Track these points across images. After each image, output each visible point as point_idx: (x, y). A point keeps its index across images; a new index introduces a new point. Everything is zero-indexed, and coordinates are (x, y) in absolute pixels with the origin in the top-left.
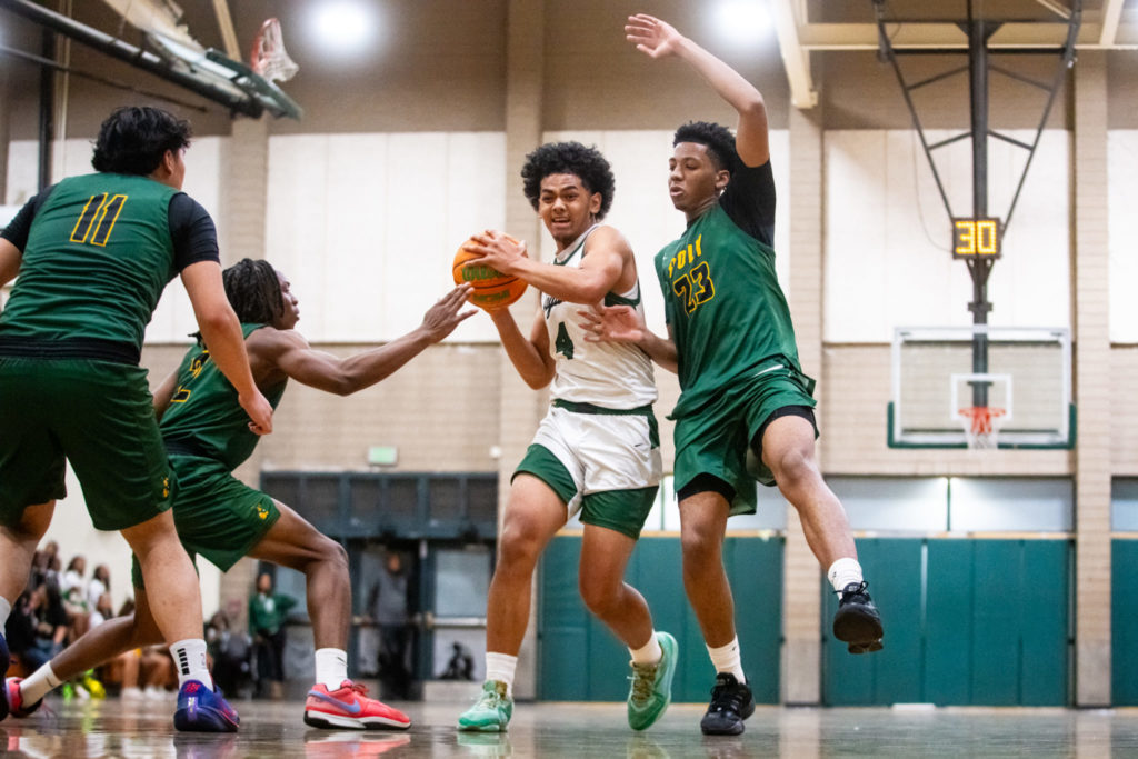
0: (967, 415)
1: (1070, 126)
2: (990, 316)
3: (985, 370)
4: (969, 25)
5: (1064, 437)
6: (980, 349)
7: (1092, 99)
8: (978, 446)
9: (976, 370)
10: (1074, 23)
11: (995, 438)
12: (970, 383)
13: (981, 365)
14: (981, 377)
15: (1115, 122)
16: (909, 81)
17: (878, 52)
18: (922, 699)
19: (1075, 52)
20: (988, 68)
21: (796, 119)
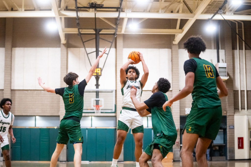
0: (95, 106)
1: (116, 47)
2: (99, 87)
3: (98, 98)
4: (96, 30)
5: (114, 111)
6: (97, 93)
7: (120, 42)
8: (97, 113)
9: (97, 98)
10: (116, 29)
11: (100, 111)
12: (95, 100)
13: (98, 97)
14: (97, 99)
15: (124, 47)
16: (84, 41)
17: (78, 34)
18: (87, 160)
19: (117, 34)
20: (99, 38)
21: (62, 46)
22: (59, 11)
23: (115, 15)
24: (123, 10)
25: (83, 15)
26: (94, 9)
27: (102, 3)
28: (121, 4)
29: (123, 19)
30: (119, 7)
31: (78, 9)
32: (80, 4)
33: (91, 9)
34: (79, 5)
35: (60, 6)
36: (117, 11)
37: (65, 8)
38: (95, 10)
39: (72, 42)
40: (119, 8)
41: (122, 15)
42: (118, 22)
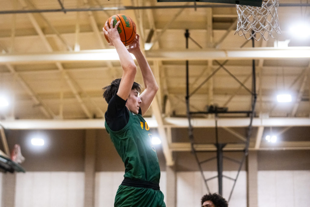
1: (247, 170)
4: (217, 145)
7: (253, 163)
10: (247, 144)
15: (260, 168)
16: (200, 161)
19: (248, 151)
20: (223, 157)
21: (168, 169)
22: (163, 119)
23: (244, 122)
24: (257, 115)
25: (198, 123)
26: (214, 115)
27: (226, 104)
28: (253, 106)
29: (256, 129)
30: (251, 110)
31: (191, 115)
32: (193, 107)
33: (210, 116)
34: (192, 110)
35: (164, 111)
36: (248, 116)
37: (171, 113)
38: (216, 116)
39: (182, 163)
40: (251, 112)
41: (256, 122)
42: (250, 133)
